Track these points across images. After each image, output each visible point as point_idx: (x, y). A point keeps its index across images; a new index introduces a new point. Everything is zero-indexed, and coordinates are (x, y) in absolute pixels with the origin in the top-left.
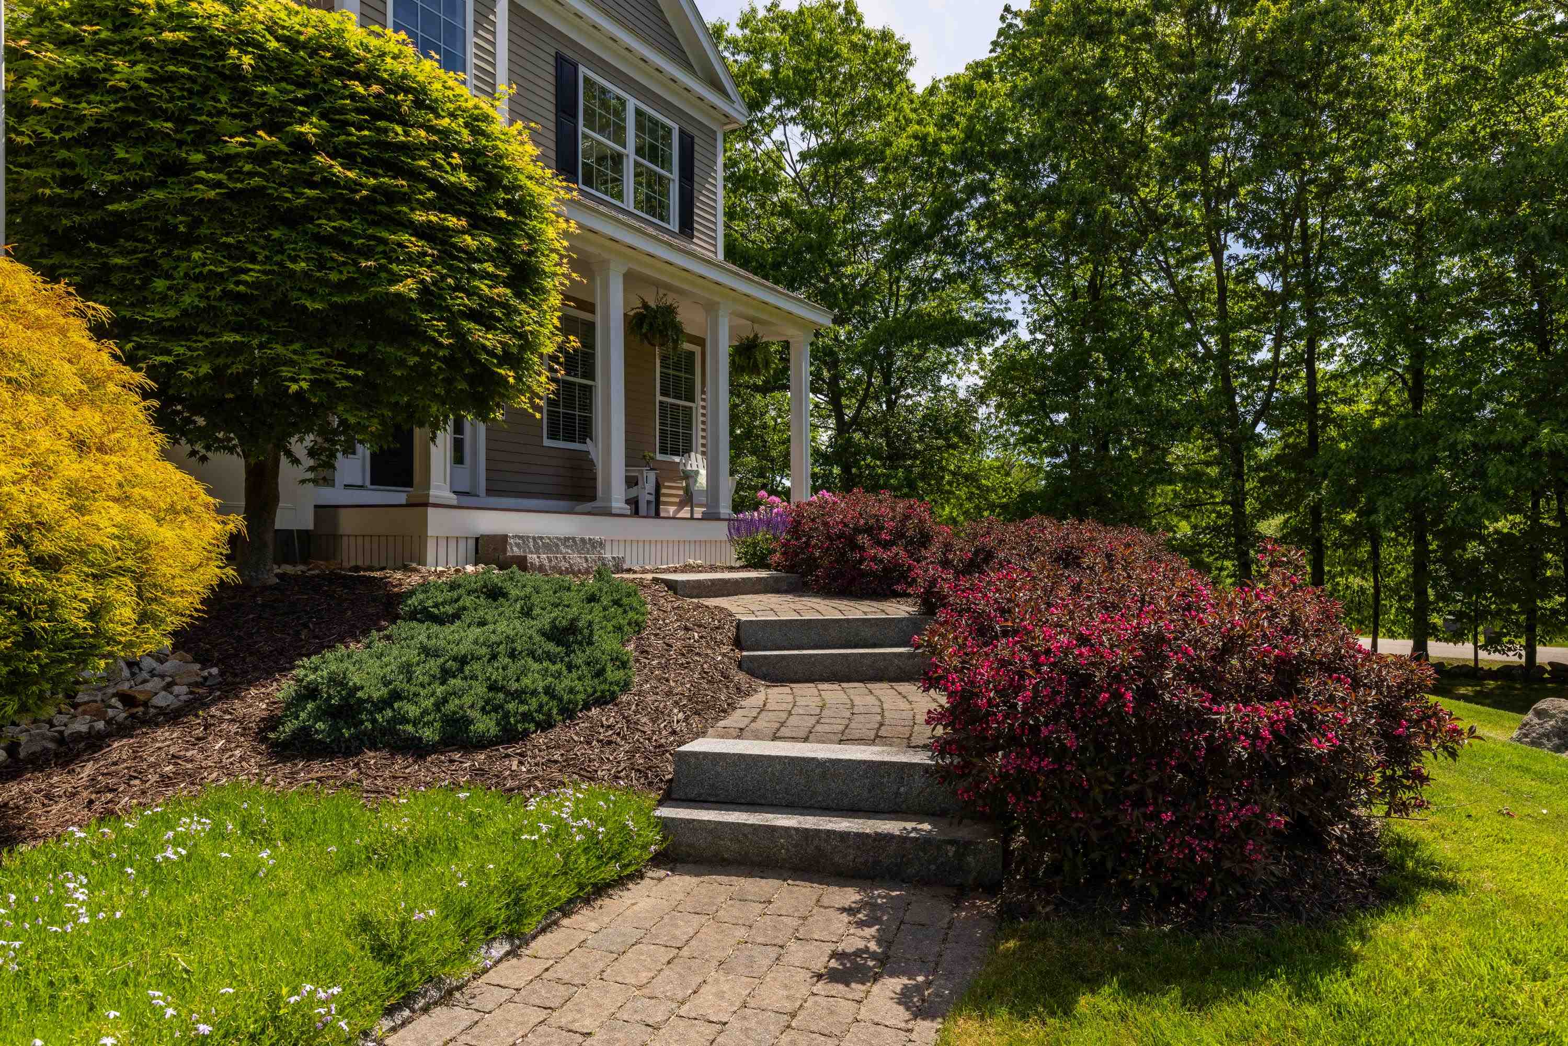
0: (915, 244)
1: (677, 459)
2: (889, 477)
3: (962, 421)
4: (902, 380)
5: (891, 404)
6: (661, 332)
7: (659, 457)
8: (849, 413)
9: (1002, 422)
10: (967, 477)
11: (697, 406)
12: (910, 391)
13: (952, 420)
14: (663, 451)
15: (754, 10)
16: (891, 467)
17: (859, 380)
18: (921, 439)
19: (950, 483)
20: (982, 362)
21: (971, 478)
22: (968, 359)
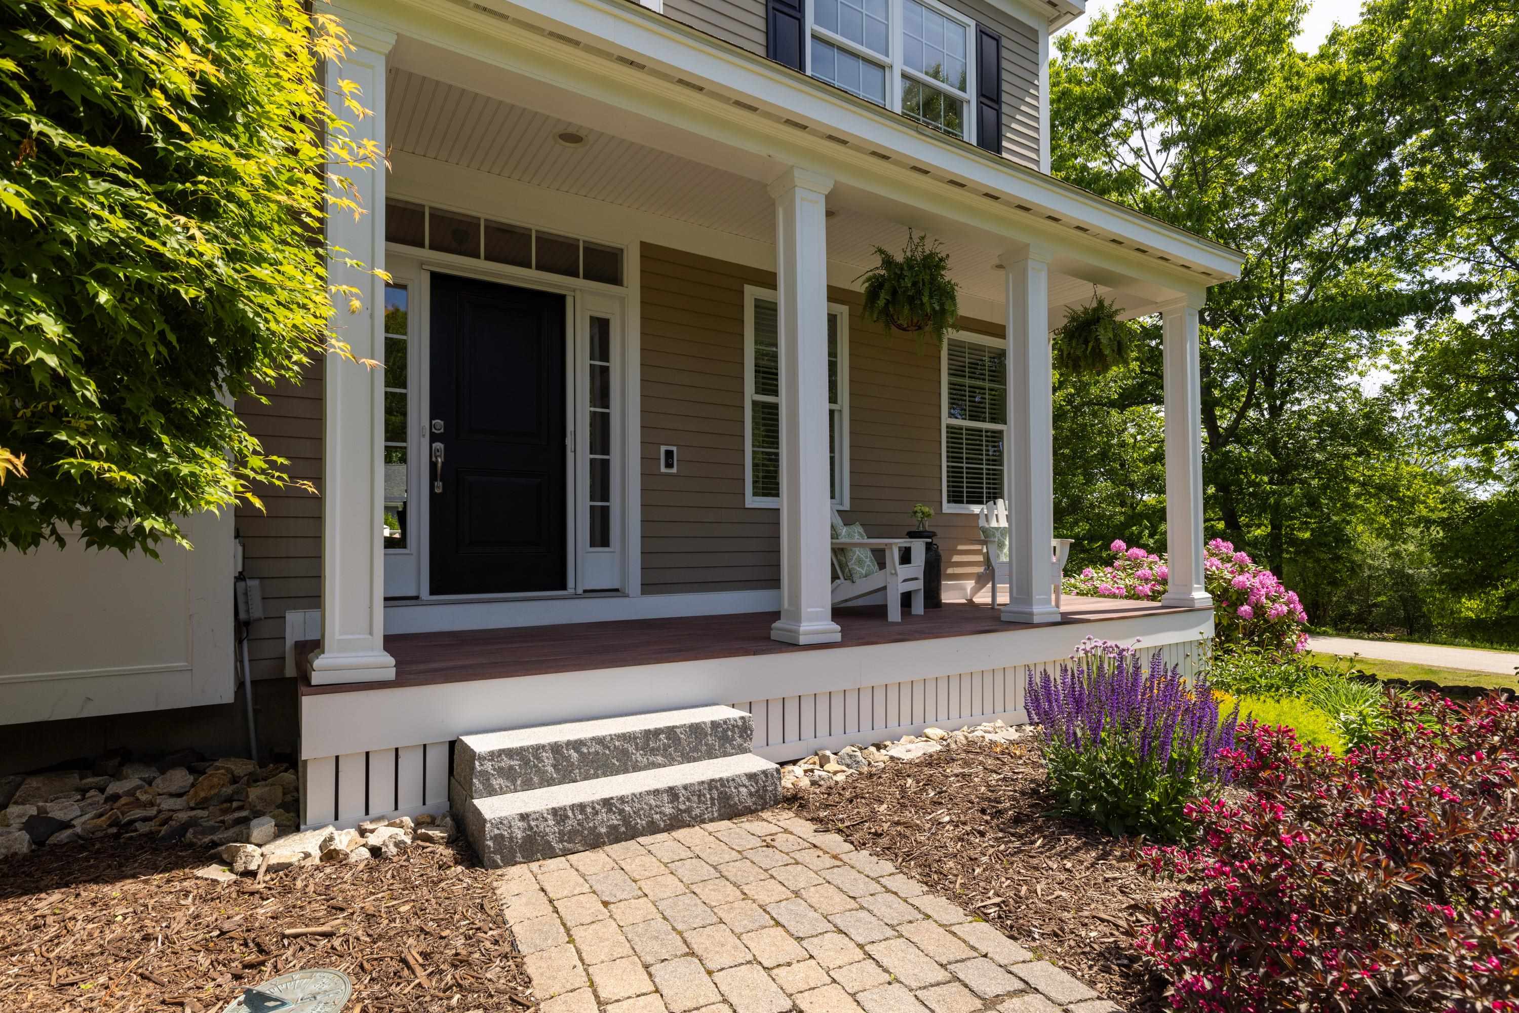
0: (1322, 209)
1: (976, 509)
2: (1281, 495)
3: (1377, 422)
4: (1290, 383)
5: (1275, 411)
6: (911, 300)
7: (948, 508)
8: (1223, 424)
9: (1429, 421)
10: (1381, 488)
11: (1010, 430)
12: (1297, 395)
13: (1361, 423)
14: (955, 498)
15: (1104, 16)
16: (1280, 483)
17: (1237, 387)
18: (1321, 447)
19: (1358, 496)
20: (1395, 356)
21: (1389, 489)
22: (1374, 352)
